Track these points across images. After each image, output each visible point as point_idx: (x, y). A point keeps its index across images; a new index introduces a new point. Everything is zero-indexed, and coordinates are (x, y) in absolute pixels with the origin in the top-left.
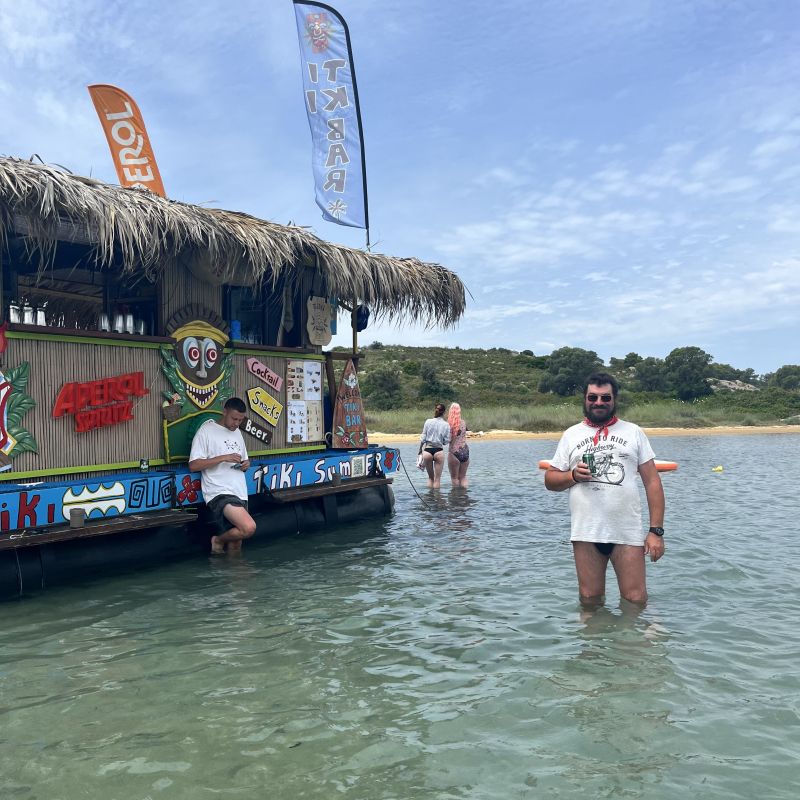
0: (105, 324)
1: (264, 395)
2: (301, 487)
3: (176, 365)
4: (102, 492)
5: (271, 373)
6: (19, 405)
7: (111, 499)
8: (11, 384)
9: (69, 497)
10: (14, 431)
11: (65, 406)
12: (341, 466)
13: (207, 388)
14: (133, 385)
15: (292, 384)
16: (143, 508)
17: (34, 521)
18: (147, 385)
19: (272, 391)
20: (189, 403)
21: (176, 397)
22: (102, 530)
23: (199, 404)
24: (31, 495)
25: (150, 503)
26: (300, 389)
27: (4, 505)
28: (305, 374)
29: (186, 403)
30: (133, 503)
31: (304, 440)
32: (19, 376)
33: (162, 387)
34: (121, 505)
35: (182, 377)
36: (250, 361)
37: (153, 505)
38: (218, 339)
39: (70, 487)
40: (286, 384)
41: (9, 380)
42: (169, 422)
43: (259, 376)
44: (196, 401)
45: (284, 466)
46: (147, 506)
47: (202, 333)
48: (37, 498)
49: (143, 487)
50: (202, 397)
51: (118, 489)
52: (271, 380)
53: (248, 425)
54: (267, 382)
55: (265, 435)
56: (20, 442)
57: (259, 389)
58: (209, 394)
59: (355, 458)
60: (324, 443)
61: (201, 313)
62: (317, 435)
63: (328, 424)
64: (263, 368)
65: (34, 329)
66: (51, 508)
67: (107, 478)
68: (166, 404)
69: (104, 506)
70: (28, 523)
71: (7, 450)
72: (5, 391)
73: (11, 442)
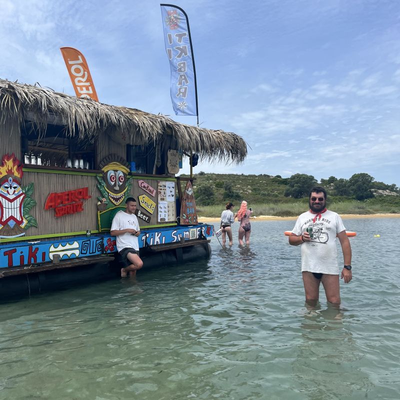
0: (70, 164)
1: (147, 198)
2: (165, 244)
3: (104, 184)
4: (68, 246)
5: (150, 188)
6: (29, 204)
7: (72, 250)
8: (25, 194)
9: (52, 249)
10: (26, 216)
11: (50, 204)
12: (185, 233)
13: (119, 195)
14: (83, 194)
15: (161, 193)
16: (88, 254)
17: (35, 260)
18: (90, 194)
19: (151, 197)
20: (110, 203)
21: (104, 200)
22: (68, 265)
23: (115, 203)
24: (34, 247)
25: (91, 252)
26: (164, 195)
27: (21, 252)
28: (167, 188)
30: (83, 252)
31: (167, 220)
32: (28, 190)
33: (98, 195)
34: (77, 253)
35: (107, 190)
36: (140, 182)
37: (93, 253)
38: (125, 171)
39: (53, 243)
40: (157, 193)
41: (24, 192)
42: (100, 212)
43: (144, 189)
44: (114, 202)
45: (156, 233)
47: (117, 168)
48: (37, 249)
49: (88, 244)
50: (117, 200)
51: (76, 245)
52: (150, 191)
53: (139, 213)
54: (148, 192)
55: (147, 218)
56: (29, 222)
57: (144, 196)
58: (120, 198)
59: (192, 230)
60: (176, 222)
61: (116, 158)
62: (173, 218)
63: (178, 213)
64: (146, 185)
65: (36, 167)
66: (44, 254)
67: (70, 239)
68: (99, 203)
69: (69, 253)
70: (33, 262)
71: (23, 226)
72: (22, 197)
73: (25, 222)
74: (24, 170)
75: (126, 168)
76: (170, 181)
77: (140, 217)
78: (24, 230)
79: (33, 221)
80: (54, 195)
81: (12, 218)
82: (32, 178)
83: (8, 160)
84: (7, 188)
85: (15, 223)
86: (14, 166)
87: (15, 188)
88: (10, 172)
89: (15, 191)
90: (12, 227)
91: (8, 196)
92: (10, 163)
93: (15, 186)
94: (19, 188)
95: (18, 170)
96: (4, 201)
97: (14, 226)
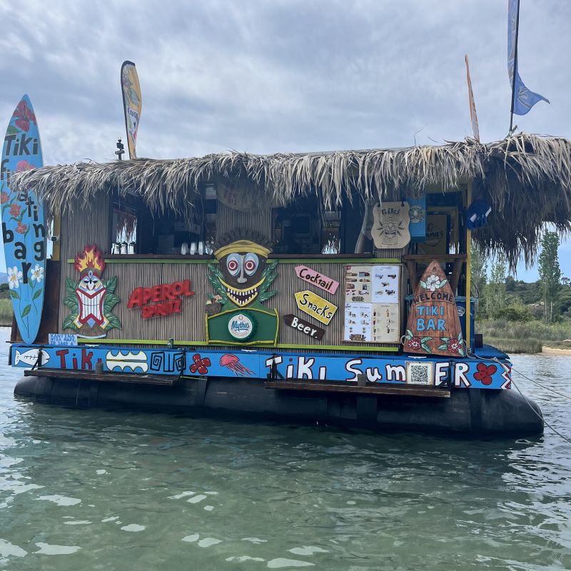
4: (130, 356)
5: (324, 278)
6: (110, 301)
7: (138, 362)
8: (106, 289)
9: (109, 356)
10: (108, 315)
13: (246, 291)
14: (182, 289)
15: (353, 287)
16: (161, 372)
17: (90, 366)
20: (229, 302)
21: (218, 298)
24: (88, 351)
25: (167, 369)
26: (364, 291)
27: (74, 355)
28: (372, 277)
29: (227, 302)
30: (153, 367)
31: (368, 339)
32: (110, 284)
34: (145, 367)
35: (223, 283)
36: (298, 269)
37: (169, 371)
38: (261, 253)
39: (110, 350)
41: (105, 286)
46: (165, 371)
47: (244, 249)
48: (91, 354)
49: (161, 357)
50: (242, 298)
51: (142, 356)
52: (324, 284)
53: (294, 322)
54: (319, 286)
55: (314, 332)
56: (110, 322)
57: (307, 292)
58: (251, 294)
59: (416, 365)
60: (399, 346)
61: (243, 234)
64: (313, 273)
66: (100, 360)
68: (209, 302)
69: (133, 366)
71: (103, 326)
72: (102, 293)
73: (106, 322)
74: (106, 261)
75: (262, 248)
76: (383, 263)
77: (296, 328)
78: (107, 331)
79: (115, 322)
80: (138, 291)
81: (91, 316)
82: (117, 271)
83: (89, 251)
84: (87, 282)
85: (94, 322)
86: (95, 257)
87: (95, 282)
88: (90, 265)
89: (95, 286)
90: (92, 326)
91: (88, 292)
92: (90, 255)
93: (95, 280)
94: (100, 283)
95: (99, 262)
96: (83, 297)
97: (94, 326)
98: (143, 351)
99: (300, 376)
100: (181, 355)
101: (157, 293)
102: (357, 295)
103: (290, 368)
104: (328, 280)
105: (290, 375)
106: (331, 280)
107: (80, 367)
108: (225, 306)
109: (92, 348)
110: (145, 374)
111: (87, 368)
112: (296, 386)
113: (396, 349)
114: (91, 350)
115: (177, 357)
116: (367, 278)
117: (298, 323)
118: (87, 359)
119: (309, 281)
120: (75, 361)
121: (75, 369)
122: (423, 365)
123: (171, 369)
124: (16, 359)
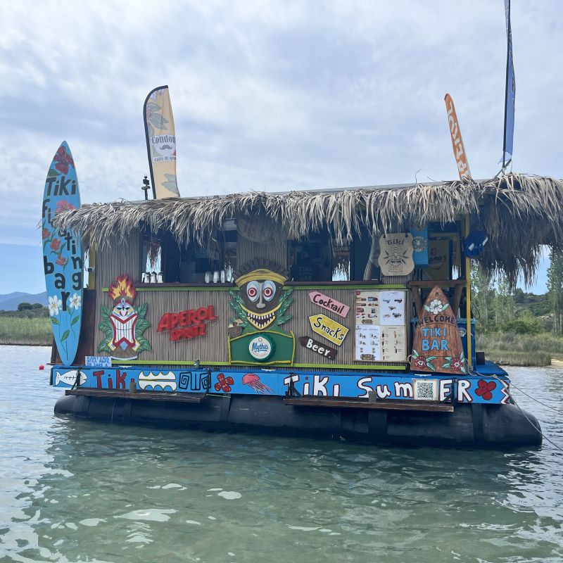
2: (339, 398)
5: (336, 303)
6: (141, 325)
8: (138, 314)
9: (141, 376)
10: (139, 339)
11: (162, 326)
13: (264, 315)
15: (363, 311)
16: (189, 390)
20: (250, 326)
21: (239, 321)
23: (259, 327)
24: (122, 372)
25: (194, 388)
26: (373, 315)
27: (109, 375)
28: (380, 302)
29: (248, 325)
30: (181, 386)
31: (377, 359)
32: (141, 311)
35: (244, 308)
36: (312, 295)
38: (278, 280)
41: (136, 312)
42: (231, 338)
44: (256, 325)
45: (317, 378)
46: (192, 390)
47: (263, 277)
49: (188, 377)
50: (261, 322)
52: (336, 308)
53: (309, 343)
54: (332, 310)
55: (327, 352)
56: (141, 345)
61: (262, 264)
64: (326, 299)
68: (231, 326)
69: (163, 385)
71: (135, 349)
72: (134, 318)
73: (138, 344)
74: (137, 289)
75: (279, 276)
76: (389, 289)
77: (311, 349)
78: (139, 353)
79: (146, 344)
80: (167, 316)
81: (124, 339)
82: (147, 298)
83: (121, 281)
84: (120, 309)
85: (127, 345)
86: (127, 287)
87: (127, 309)
88: (123, 293)
89: (127, 312)
90: (124, 349)
91: (121, 317)
92: (123, 284)
93: (127, 306)
94: (132, 309)
95: (130, 290)
96: (116, 322)
97: (126, 349)
98: (172, 371)
99: (316, 393)
100: (206, 375)
101: (184, 318)
102: (366, 318)
103: (307, 385)
104: (339, 305)
105: (306, 392)
106: (342, 305)
107: (114, 387)
108: (246, 329)
109: (125, 368)
110: (174, 392)
111: (121, 387)
112: (312, 402)
113: (403, 368)
114: (124, 371)
115: (202, 377)
116: (375, 302)
117: (313, 344)
118: (121, 379)
119: (322, 305)
120: (110, 381)
121: (110, 388)
122: (428, 382)
123: (198, 388)
124: (57, 380)
